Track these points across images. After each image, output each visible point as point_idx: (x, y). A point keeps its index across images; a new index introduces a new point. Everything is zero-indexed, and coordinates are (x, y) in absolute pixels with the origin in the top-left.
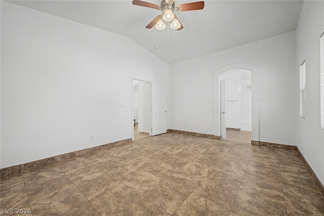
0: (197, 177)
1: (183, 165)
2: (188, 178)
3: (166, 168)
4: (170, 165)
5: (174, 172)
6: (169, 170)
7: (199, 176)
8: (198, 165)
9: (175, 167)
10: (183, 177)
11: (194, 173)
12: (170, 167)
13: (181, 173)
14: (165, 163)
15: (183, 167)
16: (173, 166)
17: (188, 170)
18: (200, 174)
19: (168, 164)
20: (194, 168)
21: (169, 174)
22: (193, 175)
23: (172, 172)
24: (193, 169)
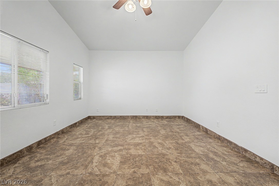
0: (103, 153)
2: (110, 149)
7: (101, 154)
8: (106, 169)
10: (114, 148)
11: (107, 155)
13: (118, 151)
18: (101, 156)
20: (109, 162)
22: (107, 154)
24: (109, 159)
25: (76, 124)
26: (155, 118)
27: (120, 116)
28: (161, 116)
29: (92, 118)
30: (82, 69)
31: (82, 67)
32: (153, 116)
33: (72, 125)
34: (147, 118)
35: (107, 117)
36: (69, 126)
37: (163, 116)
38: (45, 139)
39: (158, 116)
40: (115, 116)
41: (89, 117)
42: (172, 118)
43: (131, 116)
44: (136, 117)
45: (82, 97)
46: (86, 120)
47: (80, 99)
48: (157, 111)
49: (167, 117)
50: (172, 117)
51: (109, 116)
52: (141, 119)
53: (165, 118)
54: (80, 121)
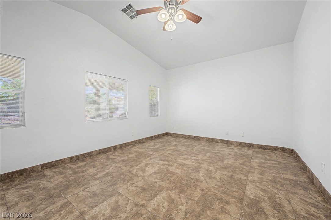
1: (157, 172)
3: (175, 168)
4: (171, 170)
5: (167, 164)
6: (172, 166)
9: (165, 169)
10: (161, 162)
12: (171, 169)
14: (177, 174)
15: (158, 170)
16: (167, 170)
17: (154, 167)
19: (174, 172)
21: (171, 163)
23: (169, 165)
25: (152, 137)
26: (239, 144)
27: (194, 136)
28: (249, 144)
29: (169, 134)
30: (159, 89)
31: (159, 87)
32: (236, 142)
33: (147, 138)
34: (227, 144)
35: (182, 136)
36: (145, 138)
37: (253, 144)
38: (125, 144)
39: (244, 143)
40: (189, 136)
41: (167, 134)
42: (269, 149)
43: (206, 138)
44: (213, 140)
45: (159, 114)
46: (163, 136)
47: (157, 116)
48: (242, 135)
49: (260, 146)
50: (269, 147)
51: (184, 135)
52: (219, 143)
53: (256, 147)
54: (157, 135)
